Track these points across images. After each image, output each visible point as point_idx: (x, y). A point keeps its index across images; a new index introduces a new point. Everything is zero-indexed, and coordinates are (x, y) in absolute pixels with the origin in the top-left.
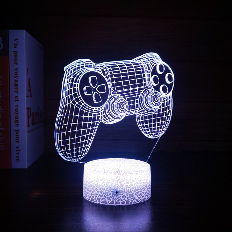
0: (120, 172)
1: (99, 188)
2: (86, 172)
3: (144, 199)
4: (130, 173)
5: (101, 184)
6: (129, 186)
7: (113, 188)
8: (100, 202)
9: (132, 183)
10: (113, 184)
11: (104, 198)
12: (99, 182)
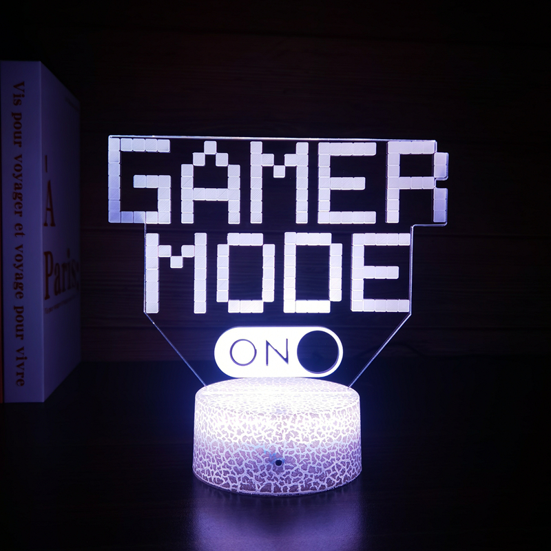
0: (287, 412)
1: (234, 453)
2: (200, 411)
3: (346, 478)
4: (311, 414)
5: (240, 441)
6: (309, 447)
7: (270, 451)
8: (236, 487)
9: (317, 440)
10: (270, 442)
11: (246, 478)
12: (234, 437)
